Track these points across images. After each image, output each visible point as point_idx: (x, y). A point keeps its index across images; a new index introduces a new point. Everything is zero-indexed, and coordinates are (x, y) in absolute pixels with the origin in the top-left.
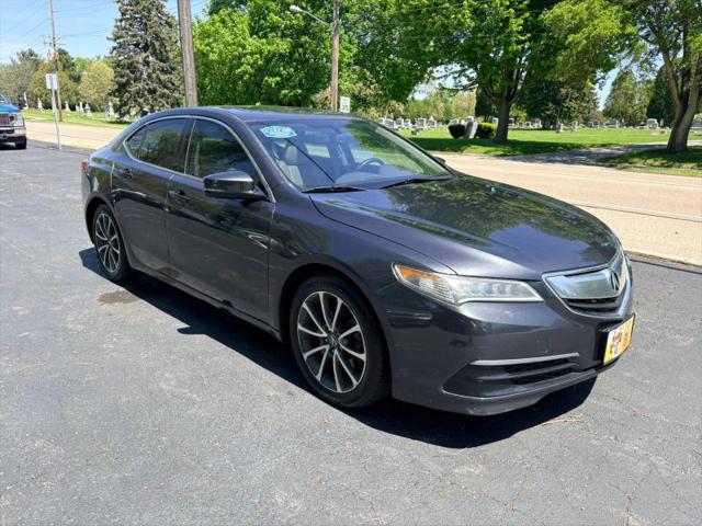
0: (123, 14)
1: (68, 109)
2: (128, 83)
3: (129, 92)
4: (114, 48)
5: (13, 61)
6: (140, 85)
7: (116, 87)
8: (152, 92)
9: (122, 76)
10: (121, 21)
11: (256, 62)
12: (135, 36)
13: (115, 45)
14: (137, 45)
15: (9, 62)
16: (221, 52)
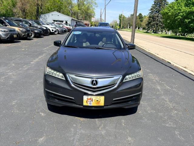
0: (155, 3)
1: (137, 28)
2: (151, 22)
3: (151, 24)
4: (150, 13)
5: (129, 17)
6: (154, 22)
7: (148, 23)
8: (157, 24)
9: (150, 20)
10: (154, 5)
11: (183, 15)
12: (156, 9)
13: (151, 11)
14: (156, 11)
15: (128, 17)
16: (172, 12)
